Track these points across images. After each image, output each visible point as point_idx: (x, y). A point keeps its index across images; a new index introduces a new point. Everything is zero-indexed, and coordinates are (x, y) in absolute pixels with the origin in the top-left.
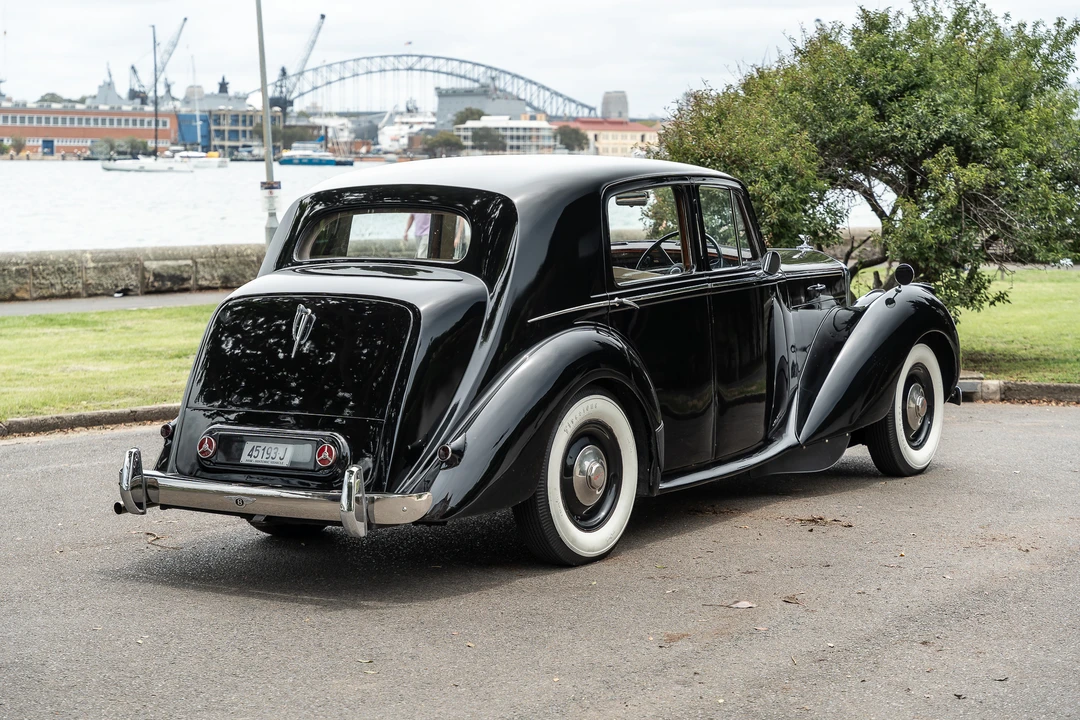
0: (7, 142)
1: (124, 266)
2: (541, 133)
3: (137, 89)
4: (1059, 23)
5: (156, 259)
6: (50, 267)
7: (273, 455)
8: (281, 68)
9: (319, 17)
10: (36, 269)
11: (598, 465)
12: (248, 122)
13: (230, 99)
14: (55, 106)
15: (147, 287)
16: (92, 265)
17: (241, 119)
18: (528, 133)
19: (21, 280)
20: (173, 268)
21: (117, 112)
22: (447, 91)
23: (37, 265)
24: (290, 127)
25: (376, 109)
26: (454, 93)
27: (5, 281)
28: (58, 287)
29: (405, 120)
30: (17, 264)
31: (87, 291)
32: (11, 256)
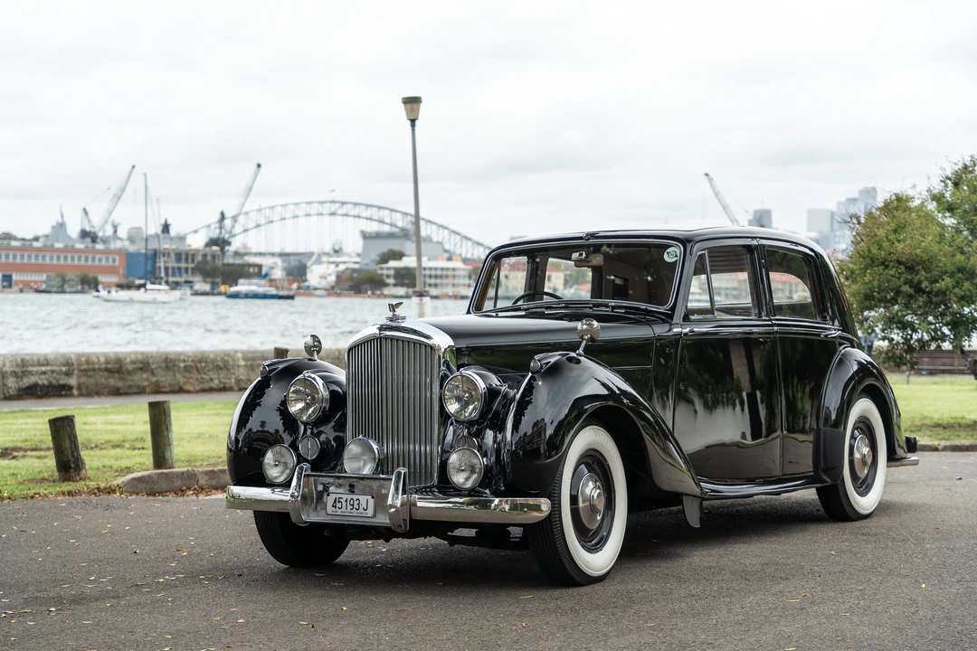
2: (457, 273)
3: (88, 229)
6: (210, 364)
8: (220, 211)
9: (255, 166)
10: (199, 365)
12: (190, 260)
13: (171, 239)
14: (14, 243)
16: (242, 363)
17: (183, 257)
18: (445, 273)
19: (187, 374)
21: (69, 250)
22: (370, 233)
23: (200, 362)
24: (228, 265)
25: (301, 250)
26: (378, 236)
27: (175, 376)
28: (216, 382)
29: (332, 259)
30: (184, 361)
31: (238, 385)
32: (180, 354)
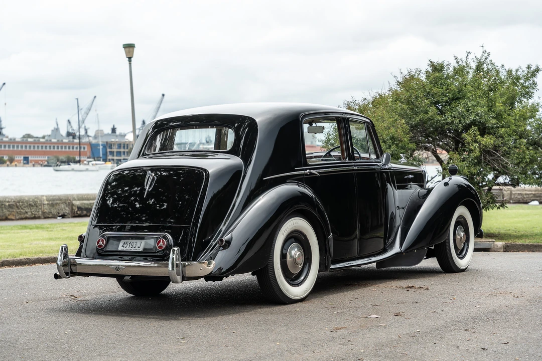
0: (6, 158)
1: (62, 203)
3: (71, 131)
4: (529, 67)
5: (79, 200)
6: (26, 204)
7: (134, 246)
8: (142, 120)
9: (161, 95)
10: (18, 204)
11: (299, 253)
12: (126, 147)
13: (117, 136)
14: (30, 140)
15: (74, 214)
16: (46, 202)
17: (122, 146)
19: (11, 210)
20: (87, 204)
21: (60, 143)
23: (19, 202)
27: (2, 210)
28: (30, 213)
30: (9, 202)
31: (44, 216)
32: (6, 198)
